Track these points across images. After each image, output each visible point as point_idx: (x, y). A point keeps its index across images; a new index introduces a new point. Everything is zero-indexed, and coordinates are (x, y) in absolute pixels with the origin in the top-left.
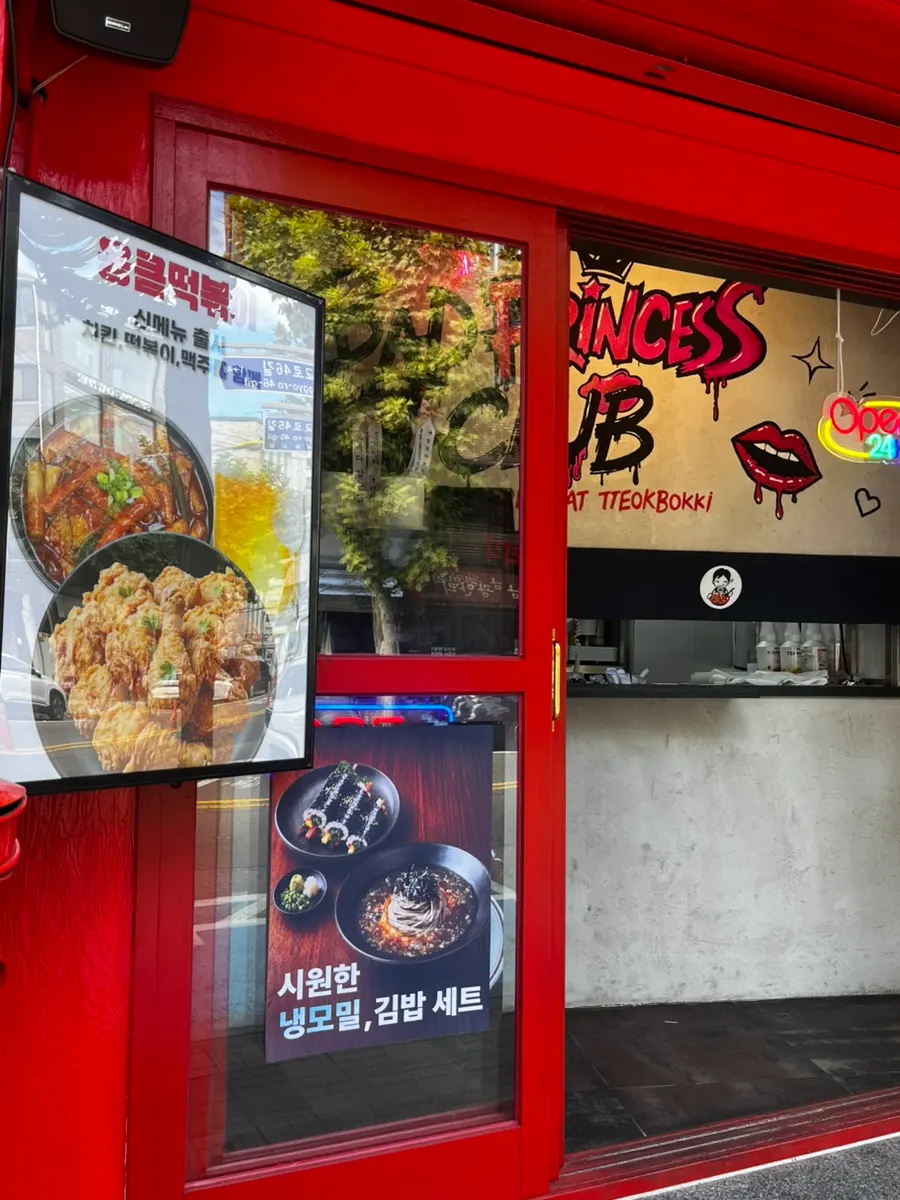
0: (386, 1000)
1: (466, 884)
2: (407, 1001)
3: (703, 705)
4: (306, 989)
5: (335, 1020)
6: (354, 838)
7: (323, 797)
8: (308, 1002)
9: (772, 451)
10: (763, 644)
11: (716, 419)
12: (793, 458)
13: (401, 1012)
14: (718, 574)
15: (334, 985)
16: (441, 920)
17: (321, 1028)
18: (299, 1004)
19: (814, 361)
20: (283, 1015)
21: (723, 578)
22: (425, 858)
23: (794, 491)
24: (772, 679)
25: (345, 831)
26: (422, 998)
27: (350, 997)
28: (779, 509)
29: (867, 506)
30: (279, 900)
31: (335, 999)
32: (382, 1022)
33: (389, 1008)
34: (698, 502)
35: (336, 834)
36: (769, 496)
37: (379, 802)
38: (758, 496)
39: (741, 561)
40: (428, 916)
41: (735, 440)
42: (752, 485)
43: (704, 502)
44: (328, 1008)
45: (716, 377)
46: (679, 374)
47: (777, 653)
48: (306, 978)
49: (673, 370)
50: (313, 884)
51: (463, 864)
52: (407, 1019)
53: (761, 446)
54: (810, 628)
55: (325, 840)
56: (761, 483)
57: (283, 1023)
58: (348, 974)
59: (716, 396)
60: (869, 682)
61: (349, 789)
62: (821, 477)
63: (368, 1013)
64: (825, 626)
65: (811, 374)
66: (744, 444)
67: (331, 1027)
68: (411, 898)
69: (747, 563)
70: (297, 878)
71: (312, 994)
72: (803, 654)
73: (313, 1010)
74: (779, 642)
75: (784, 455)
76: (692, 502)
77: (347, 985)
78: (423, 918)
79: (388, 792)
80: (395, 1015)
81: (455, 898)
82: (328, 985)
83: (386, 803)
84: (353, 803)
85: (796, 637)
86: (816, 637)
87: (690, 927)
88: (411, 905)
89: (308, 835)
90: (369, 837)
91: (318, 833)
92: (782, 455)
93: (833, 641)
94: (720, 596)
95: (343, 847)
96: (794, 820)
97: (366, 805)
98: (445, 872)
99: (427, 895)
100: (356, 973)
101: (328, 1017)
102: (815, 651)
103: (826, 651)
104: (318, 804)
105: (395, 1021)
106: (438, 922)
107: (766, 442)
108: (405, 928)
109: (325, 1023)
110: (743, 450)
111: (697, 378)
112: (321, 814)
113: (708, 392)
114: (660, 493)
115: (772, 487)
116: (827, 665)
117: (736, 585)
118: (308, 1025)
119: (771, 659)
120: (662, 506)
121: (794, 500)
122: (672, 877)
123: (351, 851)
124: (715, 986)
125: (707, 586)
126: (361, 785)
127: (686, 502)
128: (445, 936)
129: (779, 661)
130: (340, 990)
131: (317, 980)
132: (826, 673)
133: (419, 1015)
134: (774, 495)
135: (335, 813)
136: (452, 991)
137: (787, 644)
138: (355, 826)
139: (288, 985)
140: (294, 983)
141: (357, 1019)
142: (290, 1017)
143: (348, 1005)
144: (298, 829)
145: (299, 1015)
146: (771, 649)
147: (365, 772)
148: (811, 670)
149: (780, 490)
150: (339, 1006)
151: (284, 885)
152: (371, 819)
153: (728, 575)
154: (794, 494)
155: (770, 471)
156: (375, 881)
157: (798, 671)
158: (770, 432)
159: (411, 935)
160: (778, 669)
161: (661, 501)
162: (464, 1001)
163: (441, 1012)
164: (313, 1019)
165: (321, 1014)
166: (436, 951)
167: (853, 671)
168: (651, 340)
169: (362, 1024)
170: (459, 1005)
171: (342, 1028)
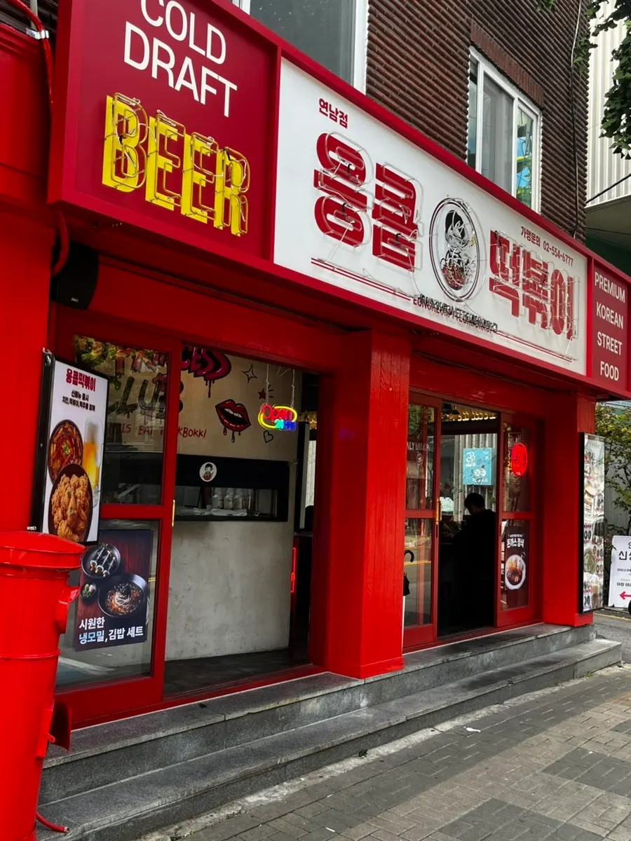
0: (112, 631)
1: (140, 589)
2: (119, 631)
3: (197, 524)
4: (88, 626)
5: (96, 638)
6: (105, 571)
7: (97, 556)
8: (88, 631)
9: (231, 412)
10: (216, 496)
11: (209, 396)
12: (240, 416)
13: (117, 635)
14: (207, 466)
15: (96, 624)
16: (131, 602)
17: (92, 640)
18: (85, 631)
19: (250, 374)
20: (80, 635)
21: (209, 468)
22: (128, 579)
23: (240, 430)
24: (224, 513)
25: (103, 568)
26: (124, 631)
27: (101, 630)
28: (233, 438)
29: (268, 438)
30: (81, 592)
31: (96, 630)
32: (111, 639)
33: (113, 634)
34: (200, 434)
35: (100, 569)
36: (229, 432)
37: (114, 558)
38: (225, 431)
39: (217, 460)
40: (127, 600)
41: (216, 407)
42: (223, 427)
43: (203, 434)
44: (94, 633)
45: (210, 379)
46: (195, 376)
47: (223, 500)
48: (88, 622)
49: (192, 374)
50: (92, 587)
51: (139, 581)
52: (119, 638)
53: (227, 410)
54: (239, 490)
55: (96, 572)
56: (226, 426)
57: (80, 638)
58: (101, 620)
59: (210, 387)
60: (263, 514)
61: (105, 553)
62: (250, 425)
63: (106, 636)
64: (245, 489)
65: (249, 379)
66: (220, 408)
67: (95, 640)
68: (122, 594)
69: (219, 461)
70: (87, 585)
71: (89, 628)
72: (235, 501)
73: (90, 634)
74: (224, 495)
75: (236, 415)
76: (198, 433)
77: (101, 625)
78: (125, 601)
79: (117, 553)
80: (115, 636)
81: (136, 594)
82: (94, 625)
83: (116, 559)
84: (106, 558)
85: (232, 493)
86: (241, 493)
87: (186, 625)
88: (121, 596)
89: (91, 569)
90: (110, 571)
91: (94, 569)
92: (235, 414)
93: (248, 495)
94: (208, 476)
95: (102, 574)
96: (232, 575)
97: (110, 559)
98: (134, 584)
99: (127, 593)
100: (103, 621)
101: (94, 637)
102: (241, 500)
103: (245, 500)
104: (95, 559)
105: (115, 638)
106: (130, 603)
107: (230, 408)
108: (120, 605)
109: (93, 639)
110: (220, 412)
111: (202, 378)
112: (95, 562)
113: (207, 385)
114: (185, 428)
115: (231, 428)
116: (245, 507)
117: (214, 471)
118: (88, 639)
119: (219, 503)
120: (185, 435)
121: (239, 434)
122: (181, 602)
123: (104, 576)
124: (195, 651)
125: (202, 472)
126: (109, 552)
127: (195, 433)
128: (131, 608)
129: (223, 504)
130: (98, 627)
131: (90, 623)
132: (246, 510)
133: (123, 637)
134: (231, 432)
135: (100, 562)
136: (133, 628)
137: (227, 496)
138: (106, 567)
139: (82, 624)
140: (84, 624)
141: (103, 637)
142: (82, 636)
143: (100, 632)
144: (89, 567)
145: (85, 635)
146: (220, 498)
147: (110, 548)
148: (238, 509)
149: (234, 430)
150: (98, 632)
151: (83, 588)
152: (111, 564)
153: (211, 466)
154: (240, 431)
155: (230, 421)
156: (111, 588)
157: (232, 509)
158: (231, 404)
159: (121, 607)
160: (223, 508)
161: (185, 432)
162: (137, 632)
163: (130, 636)
164: (89, 637)
165: (92, 635)
166: (129, 613)
167: (256, 509)
168: (184, 360)
169: (105, 640)
170: (135, 633)
171: (98, 641)
